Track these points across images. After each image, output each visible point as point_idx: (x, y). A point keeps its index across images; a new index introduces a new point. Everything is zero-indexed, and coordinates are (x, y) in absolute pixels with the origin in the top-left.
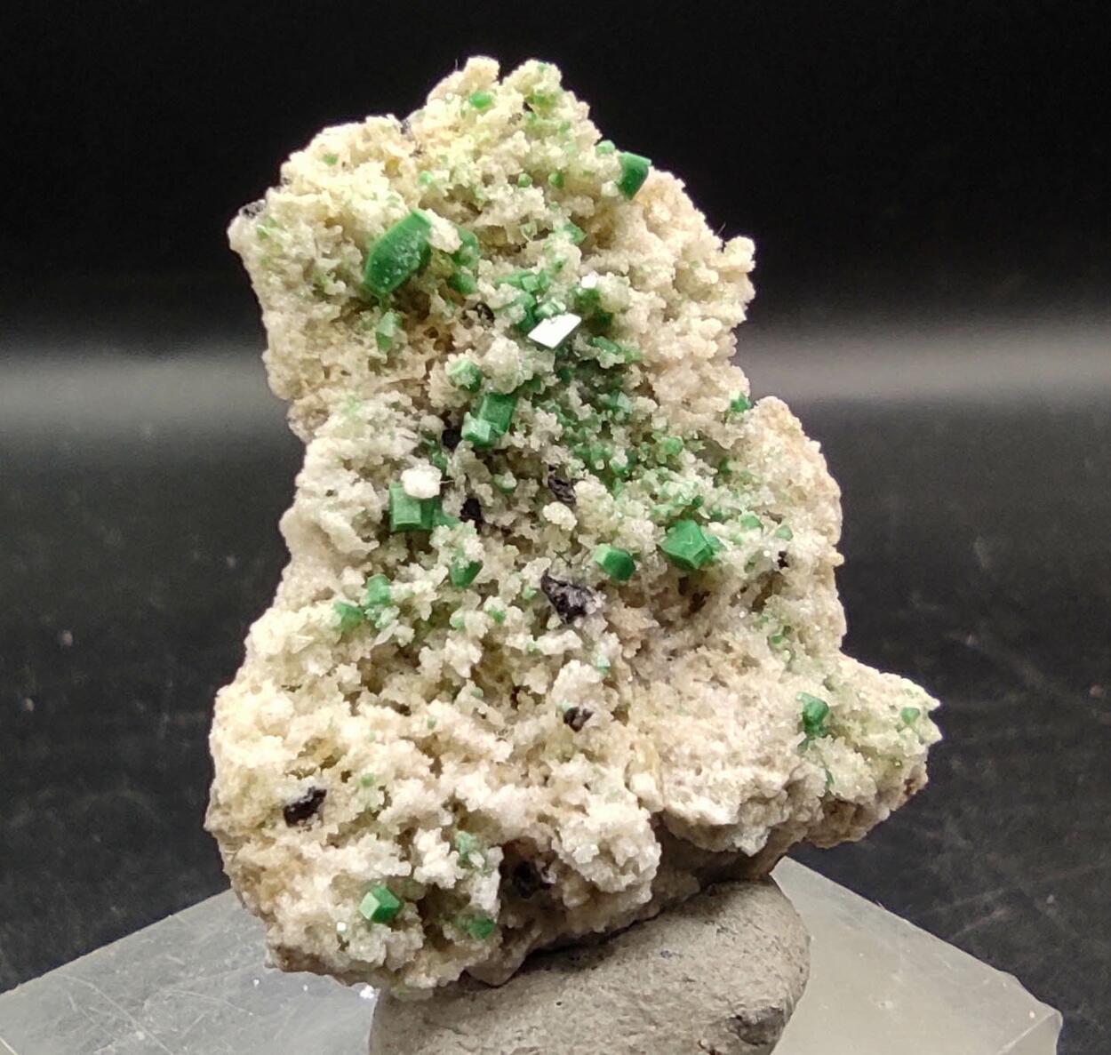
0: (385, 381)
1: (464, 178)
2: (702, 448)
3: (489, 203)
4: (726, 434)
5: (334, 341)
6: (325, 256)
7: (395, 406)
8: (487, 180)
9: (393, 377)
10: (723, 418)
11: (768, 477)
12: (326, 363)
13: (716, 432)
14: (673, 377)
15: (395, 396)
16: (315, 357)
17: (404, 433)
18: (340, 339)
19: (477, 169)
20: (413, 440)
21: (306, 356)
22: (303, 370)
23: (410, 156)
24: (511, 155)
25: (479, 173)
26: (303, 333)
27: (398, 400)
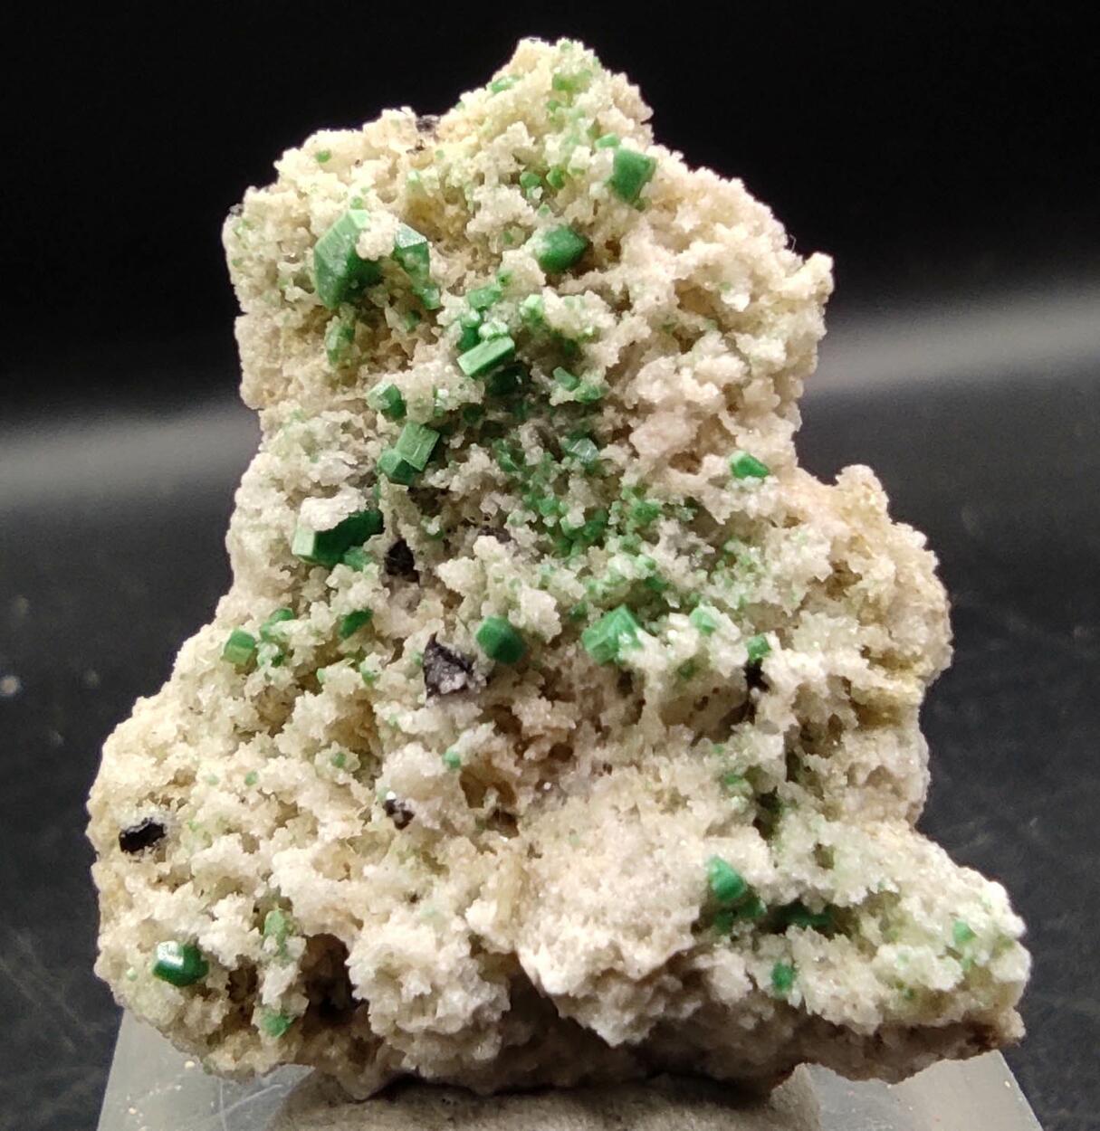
0: (339, 398)
1: (455, 178)
2: (691, 518)
3: (478, 206)
4: (722, 503)
5: (294, 351)
7: (346, 427)
8: (480, 179)
9: (349, 397)
10: (719, 483)
11: (776, 567)
12: (285, 374)
13: (709, 499)
14: (655, 425)
15: (345, 416)
16: (277, 366)
17: (342, 457)
18: (304, 351)
19: (472, 167)
20: (352, 466)
21: (268, 366)
22: (266, 380)
23: (407, 152)
24: (503, 150)
25: (472, 172)
26: (268, 340)
27: (350, 421)
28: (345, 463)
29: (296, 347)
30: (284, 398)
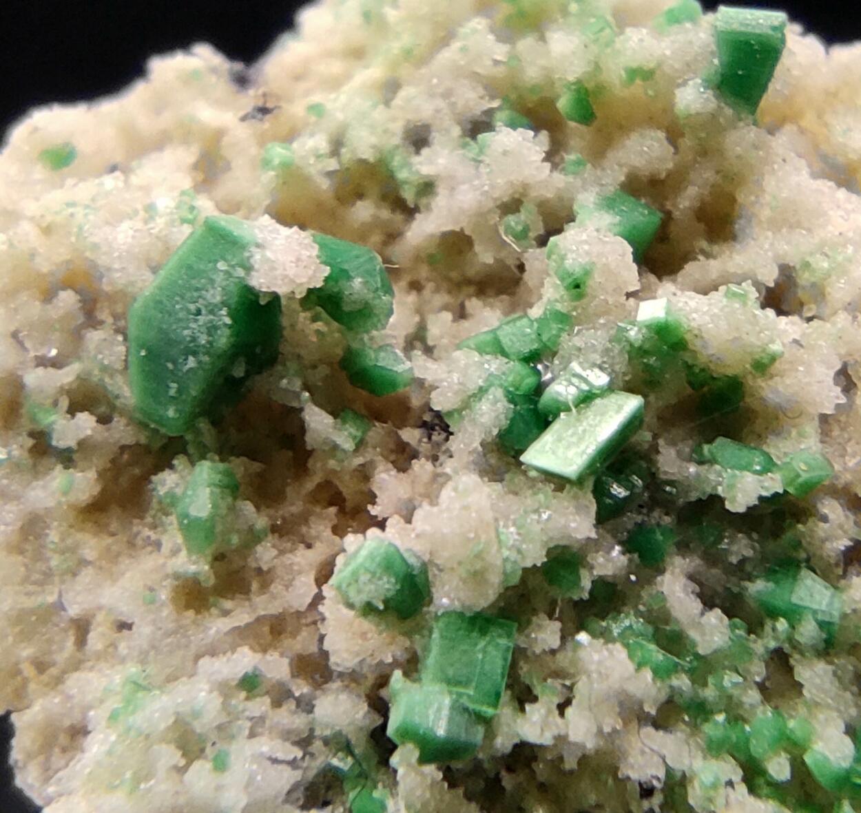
0: (217, 626)
1: (364, 145)
3: (427, 187)
6: (42, 362)
7: (250, 683)
8: (418, 139)
9: (242, 617)
12: (73, 611)
15: (245, 660)
16: (51, 599)
17: (265, 749)
18: (108, 549)
19: (394, 119)
20: (293, 763)
21: (29, 603)
22: (25, 636)
23: (243, 119)
24: (458, 72)
25: (398, 127)
26: (17, 549)
27: (255, 668)
28: (275, 761)
29: (91, 545)
30: (76, 665)
